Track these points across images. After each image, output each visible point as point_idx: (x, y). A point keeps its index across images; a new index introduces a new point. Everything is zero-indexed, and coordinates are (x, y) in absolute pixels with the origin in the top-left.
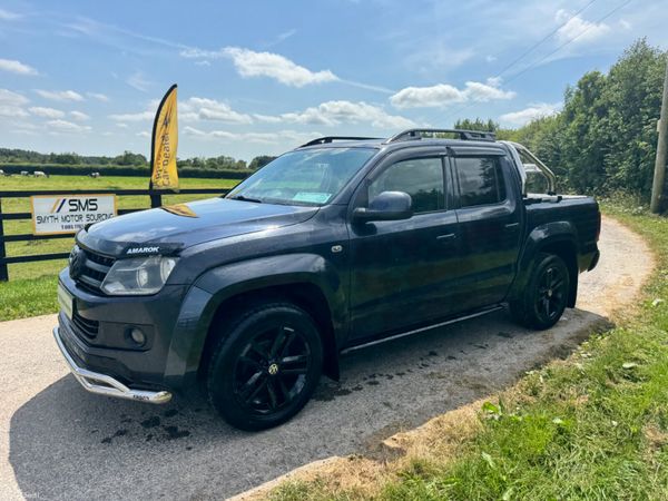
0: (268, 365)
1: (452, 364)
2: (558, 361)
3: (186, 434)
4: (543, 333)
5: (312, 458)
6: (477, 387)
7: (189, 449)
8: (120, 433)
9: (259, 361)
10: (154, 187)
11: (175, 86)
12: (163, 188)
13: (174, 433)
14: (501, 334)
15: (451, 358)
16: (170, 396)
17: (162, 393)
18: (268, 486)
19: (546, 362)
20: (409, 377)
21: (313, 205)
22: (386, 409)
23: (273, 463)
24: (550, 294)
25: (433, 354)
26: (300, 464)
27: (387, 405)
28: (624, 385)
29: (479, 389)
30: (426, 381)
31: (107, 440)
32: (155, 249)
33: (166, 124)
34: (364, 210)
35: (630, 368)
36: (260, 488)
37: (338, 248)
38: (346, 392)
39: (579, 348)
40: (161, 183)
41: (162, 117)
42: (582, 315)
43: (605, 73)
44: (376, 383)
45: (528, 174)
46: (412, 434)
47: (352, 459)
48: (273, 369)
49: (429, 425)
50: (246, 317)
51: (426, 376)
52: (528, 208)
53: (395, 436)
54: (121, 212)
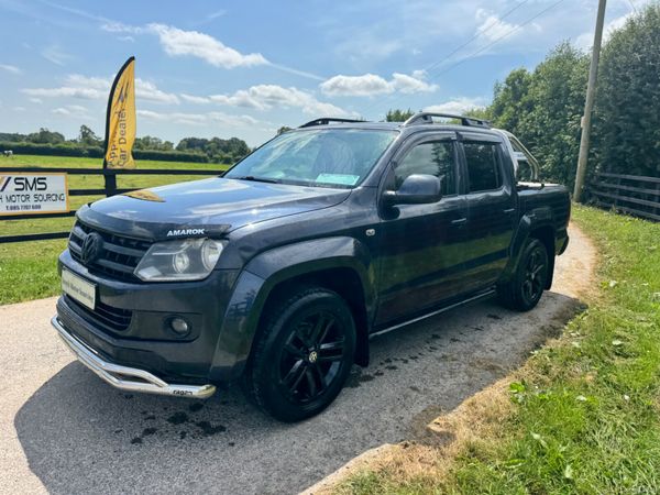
0: (308, 353)
1: (459, 346)
2: (553, 341)
3: (222, 429)
4: (527, 314)
5: (365, 446)
6: (492, 368)
7: (232, 444)
8: (149, 432)
9: (301, 347)
10: (108, 166)
11: (132, 59)
12: (118, 167)
13: (208, 430)
14: (490, 316)
15: (454, 340)
16: (213, 389)
17: (204, 387)
18: (333, 479)
19: (544, 343)
20: (424, 361)
21: (341, 187)
22: (415, 393)
23: (326, 455)
24: (533, 277)
25: (436, 337)
26: (355, 455)
27: (414, 389)
28: (618, 361)
29: (494, 371)
30: (440, 364)
31: (136, 441)
32: (201, 231)
33: (122, 98)
34: (393, 193)
35: (620, 346)
36: (323, 482)
37: (371, 232)
38: (368, 378)
39: (566, 328)
40: (115, 163)
41: (117, 92)
42: (555, 296)
43: (531, 71)
44: (394, 368)
45: (520, 162)
46: (451, 417)
47: (406, 446)
48: (313, 357)
49: (463, 407)
50: (290, 304)
51: (439, 359)
52: (520, 194)
53: (437, 420)
54: (72, 193)
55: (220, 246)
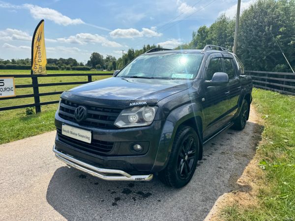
0: (185, 156)
1: (225, 147)
4: (243, 131)
8: (117, 199)
9: (183, 153)
10: (33, 73)
11: (43, 21)
12: (38, 74)
15: (221, 145)
16: (152, 176)
19: (258, 143)
23: (203, 201)
25: (213, 144)
26: (215, 199)
27: (220, 168)
29: (246, 157)
30: (223, 156)
32: (145, 103)
33: (39, 40)
34: (209, 81)
35: (287, 142)
36: (210, 213)
37: (203, 99)
39: (262, 136)
40: (36, 71)
42: (249, 123)
44: (205, 159)
46: (243, 178)
47: (235, 193)
49: (245, 174)
51: (221, 154)
53: (239, 180)
54: (17, 87)
55: (154, 109)
